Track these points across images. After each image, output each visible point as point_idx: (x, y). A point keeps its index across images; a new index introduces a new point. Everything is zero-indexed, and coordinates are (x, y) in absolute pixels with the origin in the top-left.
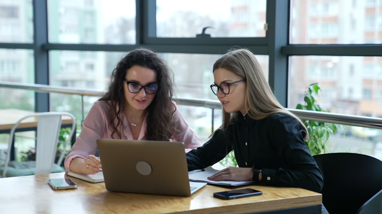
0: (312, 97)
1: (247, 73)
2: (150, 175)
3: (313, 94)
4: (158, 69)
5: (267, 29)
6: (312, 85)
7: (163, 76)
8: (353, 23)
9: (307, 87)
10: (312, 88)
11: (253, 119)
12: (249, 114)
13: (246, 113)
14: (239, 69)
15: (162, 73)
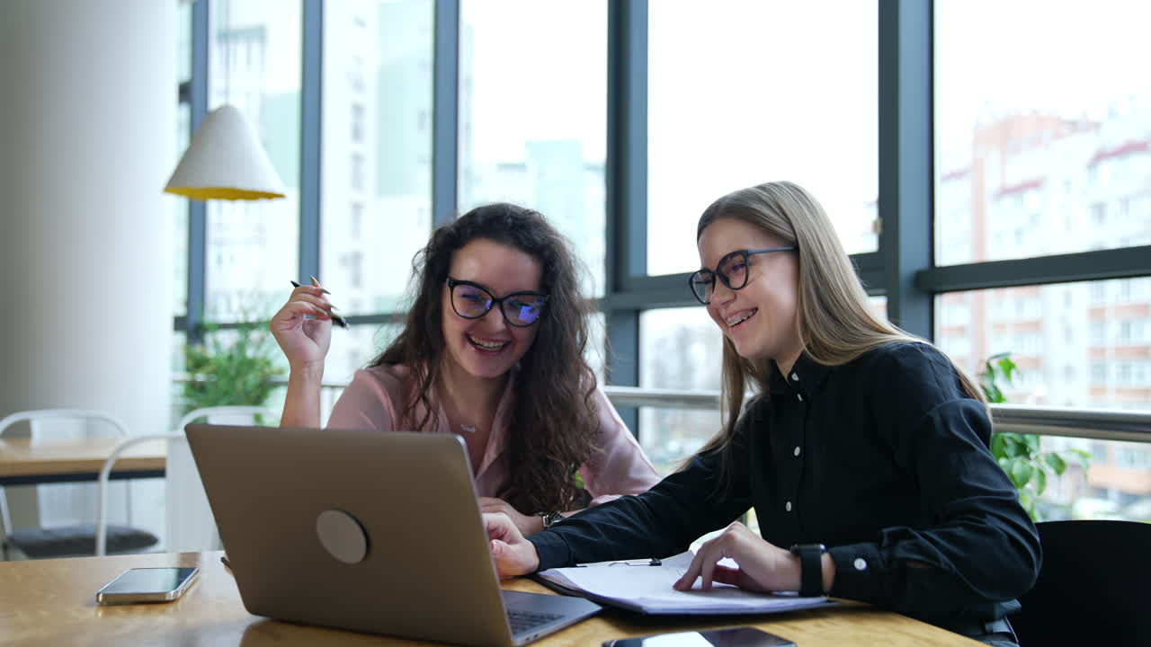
0: (996, 388)
1: (801, 235)
2: (358, 564)
3: (999, 382)
4: (547, 253)
5: (879, 229)
6: (996, 357)
7: (560, 274)
8: (1068, 333)
9: (981, 361)
10: (994, 364)
11: (819, 365)
12: (809, 353)
13: (801, 349)
14: (776, 217)
15: (557, 264)
